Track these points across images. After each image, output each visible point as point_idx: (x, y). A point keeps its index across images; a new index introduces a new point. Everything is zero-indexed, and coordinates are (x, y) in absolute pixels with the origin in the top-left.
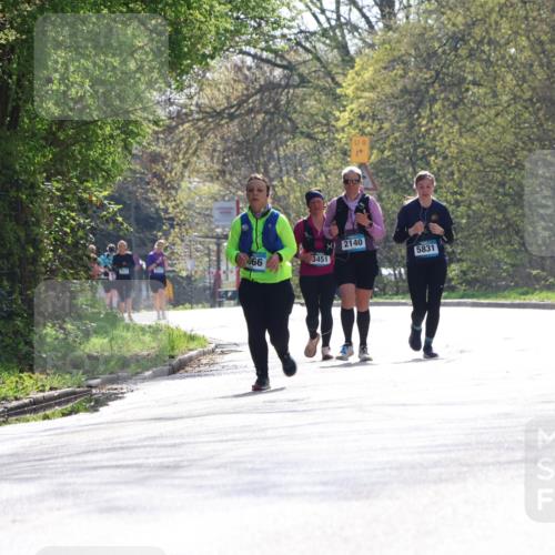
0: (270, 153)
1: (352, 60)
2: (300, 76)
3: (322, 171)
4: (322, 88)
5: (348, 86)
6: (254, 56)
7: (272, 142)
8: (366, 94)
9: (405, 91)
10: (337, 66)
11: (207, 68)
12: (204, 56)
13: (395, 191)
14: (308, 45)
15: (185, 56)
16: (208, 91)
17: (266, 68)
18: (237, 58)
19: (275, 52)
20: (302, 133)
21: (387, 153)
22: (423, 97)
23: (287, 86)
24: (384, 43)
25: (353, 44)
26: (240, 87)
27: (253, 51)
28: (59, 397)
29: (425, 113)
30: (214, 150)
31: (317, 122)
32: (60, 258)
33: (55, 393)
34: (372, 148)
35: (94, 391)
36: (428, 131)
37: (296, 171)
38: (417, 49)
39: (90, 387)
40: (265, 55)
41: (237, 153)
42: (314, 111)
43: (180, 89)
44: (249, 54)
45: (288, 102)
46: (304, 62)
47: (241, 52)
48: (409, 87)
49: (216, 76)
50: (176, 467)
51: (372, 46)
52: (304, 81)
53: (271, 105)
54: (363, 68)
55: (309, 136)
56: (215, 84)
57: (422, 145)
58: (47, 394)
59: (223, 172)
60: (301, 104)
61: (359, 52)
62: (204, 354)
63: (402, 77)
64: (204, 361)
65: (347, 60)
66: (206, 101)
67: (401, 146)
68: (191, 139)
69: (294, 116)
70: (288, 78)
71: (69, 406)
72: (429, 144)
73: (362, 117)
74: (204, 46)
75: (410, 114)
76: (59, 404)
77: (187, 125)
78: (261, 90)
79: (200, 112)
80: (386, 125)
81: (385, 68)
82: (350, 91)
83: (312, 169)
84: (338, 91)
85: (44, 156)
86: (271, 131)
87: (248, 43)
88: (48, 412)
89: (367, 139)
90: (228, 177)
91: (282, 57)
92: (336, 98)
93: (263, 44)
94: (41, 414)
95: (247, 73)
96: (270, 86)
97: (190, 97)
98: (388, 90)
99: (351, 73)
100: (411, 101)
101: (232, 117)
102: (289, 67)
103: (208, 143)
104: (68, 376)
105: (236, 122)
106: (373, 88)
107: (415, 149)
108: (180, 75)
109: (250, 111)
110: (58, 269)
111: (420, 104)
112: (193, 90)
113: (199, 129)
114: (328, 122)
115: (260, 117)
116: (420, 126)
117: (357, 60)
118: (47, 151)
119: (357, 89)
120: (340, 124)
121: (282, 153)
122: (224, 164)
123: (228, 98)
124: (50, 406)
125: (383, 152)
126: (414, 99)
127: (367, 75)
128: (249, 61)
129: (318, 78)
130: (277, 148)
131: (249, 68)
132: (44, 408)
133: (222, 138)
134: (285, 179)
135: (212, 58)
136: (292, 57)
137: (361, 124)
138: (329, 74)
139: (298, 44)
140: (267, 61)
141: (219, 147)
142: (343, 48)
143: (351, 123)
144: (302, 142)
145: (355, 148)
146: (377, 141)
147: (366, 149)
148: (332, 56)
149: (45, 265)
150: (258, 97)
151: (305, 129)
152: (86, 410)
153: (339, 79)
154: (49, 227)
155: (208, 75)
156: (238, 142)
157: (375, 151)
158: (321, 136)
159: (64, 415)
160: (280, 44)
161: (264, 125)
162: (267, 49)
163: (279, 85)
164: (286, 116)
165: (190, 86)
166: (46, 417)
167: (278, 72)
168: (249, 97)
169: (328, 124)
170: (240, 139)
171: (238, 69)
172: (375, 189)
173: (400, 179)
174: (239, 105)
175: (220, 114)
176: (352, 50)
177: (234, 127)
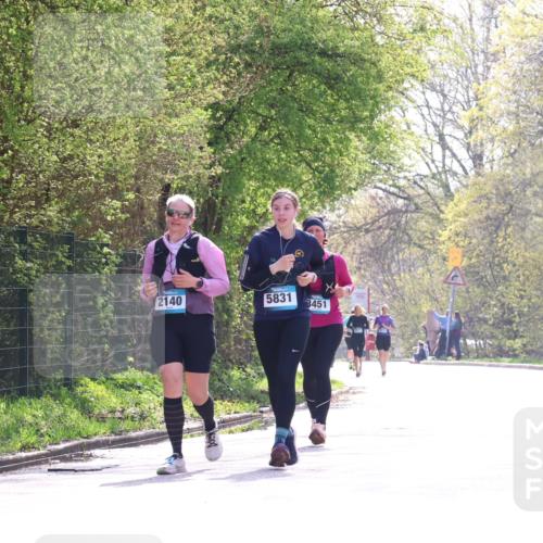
0: (393, 257)
1: (452, 195)
2: (416, 204)
3: (429, 270)
4: (431, 214)
5: (449, 212)
6: (384, 190)
7: (395, 250)
8: (462, 219)
9: (488, 218)
10: (442, 199)
11: (352, 196)
12: (350, 189)
13: (478, 287)
14: (422, 184)
15: (337, 188)
16: (351, 212)
17: (392, 198)
18: (373, 192)
19: (399, 188)
20: (415, 244)
21: (473, 260)
22: (500, 223)
23: (406, 211)
24: (475, 184)
25: (453, 184)
26: (374, 211)
27: (383, 186)
28: (240, 418)
29: (501, 234)
30: (354, 253)
31: (426, 237)
32: (245, 323)
33: (237, 415)
34: (464, 256)
35: (264, 415)
36: (503, 247)
37: (410, 270)
38: (497, 189)
39: (262, 412)
40: (392, 189)
41: (370, 256)
42: (423, 229)
43: (332, 210)
44: (380, 188)
45: (406, 222)
46: (419, 195)
47: (376, 187)
48: (491, 215)
49: (358, 202)
50: (319, 471)
51: (466, 186)
52: (418, 209)
53: (395, 224)
54: (459, 201)
55: (420, 246)
56: (357, 209)
57: (498, 256)
58: (233, 416)
59: (359, 269)
60: (415, 224)
61: (457, 190)
62: (342, 393)
63: (486, 208)
64: (341, 398)
65: (449, 195)
66: (350, 220)
67: (484, 256)
68: (338, 244)
69: (410, 232)
70: (407, 206)
71: (246, 425)
72: (502, 255)
73: (457, 235)
74: (350, 181)
75: (491, 234)
76: (240, 423)
77: (336, 236)
78: (389, 213)
79: (345, 226)
80: (474, 241)
81: (475, 202)
82: (450, 217)
83: (421, 269)
84: (442, 216)
85: (237, 252)
86: (394, 241)
87: (381, 181)
88: (233, 428)
89: (460, 250)
90: (362, 272)
91: (403, 191)
92: (440, 221)
93: (391, 182)
94: (228, 429)
95: (380, 201)
96: (395, 211)
97: (339, 216)
98: (476, 217)
99: (451, 204)
100: (492, 225)
101: (367, 231)
102: (408, 198)
103: (350, 248)
104: (247, 404)
105: (370, 235)
106: (466, 215)
107: (494, 258)
108: (333, 201)
109: (380, 227)
110: (243, 331)
111: (498, 228)
112: (341, 212)
113: (344, 238)
114: (433, 238)
115: (387, 232)
116: (498, 242)
117: (456, 196)
118: (239, 249)
119: (455, 215)
120: (442, 239)
121: (401, 257)
122: (361, 263)
123: (365, 218)
124: (234, 424)
125: (471, 259)
126: (494, 224)
127: (463, 206)
128: (381, 193)
129: (428, 207)
130: (397, 254)
131: (381, 198)
132: (230, 426)
133: (360, 245)
134: (402, 275)
135: (355, 190)
136: (411, 192)
137: (457, 240)
138: (436, 204)
139: (415, 183)
140: (393, 194)
141: (358, 251)
142: (446, 187)
143: (449, 238)
144: (416, 251)
145: (451, 256)
146: (467, 252)
147: (459, 257)
148: (439, 192)
149: (235, 328)
150: (386, 218)
151: (417, 242)
152: (259, 428)
153: (443, 208)
154: (238, 301)
155: (353, 201)
156: (371, 249)
157: (465, 259)
158: (428, 247)
159: (243, 431)
160: (402, 183)
161: (389, 237)
162: (394, 186)
163: (401, 211)
164: (404, 232)
165: (339, 209)
166: (231, 432)
167: (401, 202)
168: (380, 217)
169: (433, 239)
170: (372, 246)
171: (373, 198)
172: (464, 284)
173: (482, 278)
174: (373, 223)
175: (359, 229)
176: (452, 189)
177: (369, 238)
